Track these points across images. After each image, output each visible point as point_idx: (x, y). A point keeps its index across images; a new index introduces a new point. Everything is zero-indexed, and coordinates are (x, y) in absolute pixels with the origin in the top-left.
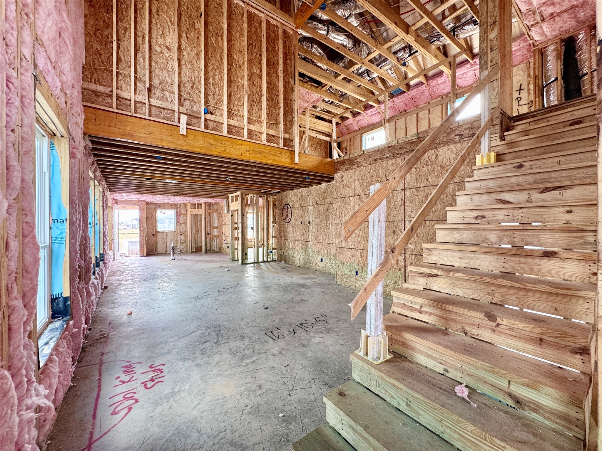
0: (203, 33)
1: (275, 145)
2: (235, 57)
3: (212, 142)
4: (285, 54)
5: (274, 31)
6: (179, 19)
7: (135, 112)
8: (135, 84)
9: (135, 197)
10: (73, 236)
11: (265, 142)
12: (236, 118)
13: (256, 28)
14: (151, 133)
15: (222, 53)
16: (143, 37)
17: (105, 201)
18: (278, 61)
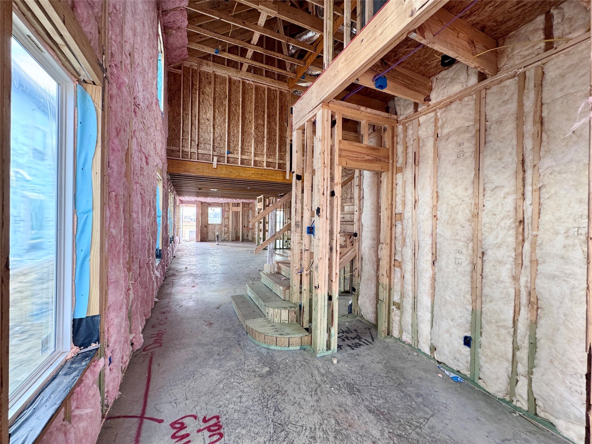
0: (227, 107)
1: (272, 169)
2: (247, 116)
3: (231, 170)
4: (281, 107)
5: (273, 94)
6: (214, 102)
7: (191, 158)
8: (191, 143)
9: (193, 199)
10: (163, 223)
11: (265, 167)
12: (246, 154)
13: (261, 95)
14: (198, 169)
15: (239, 116)
16: (195, 116)
17: (175, 203)
18: (276, 113)
